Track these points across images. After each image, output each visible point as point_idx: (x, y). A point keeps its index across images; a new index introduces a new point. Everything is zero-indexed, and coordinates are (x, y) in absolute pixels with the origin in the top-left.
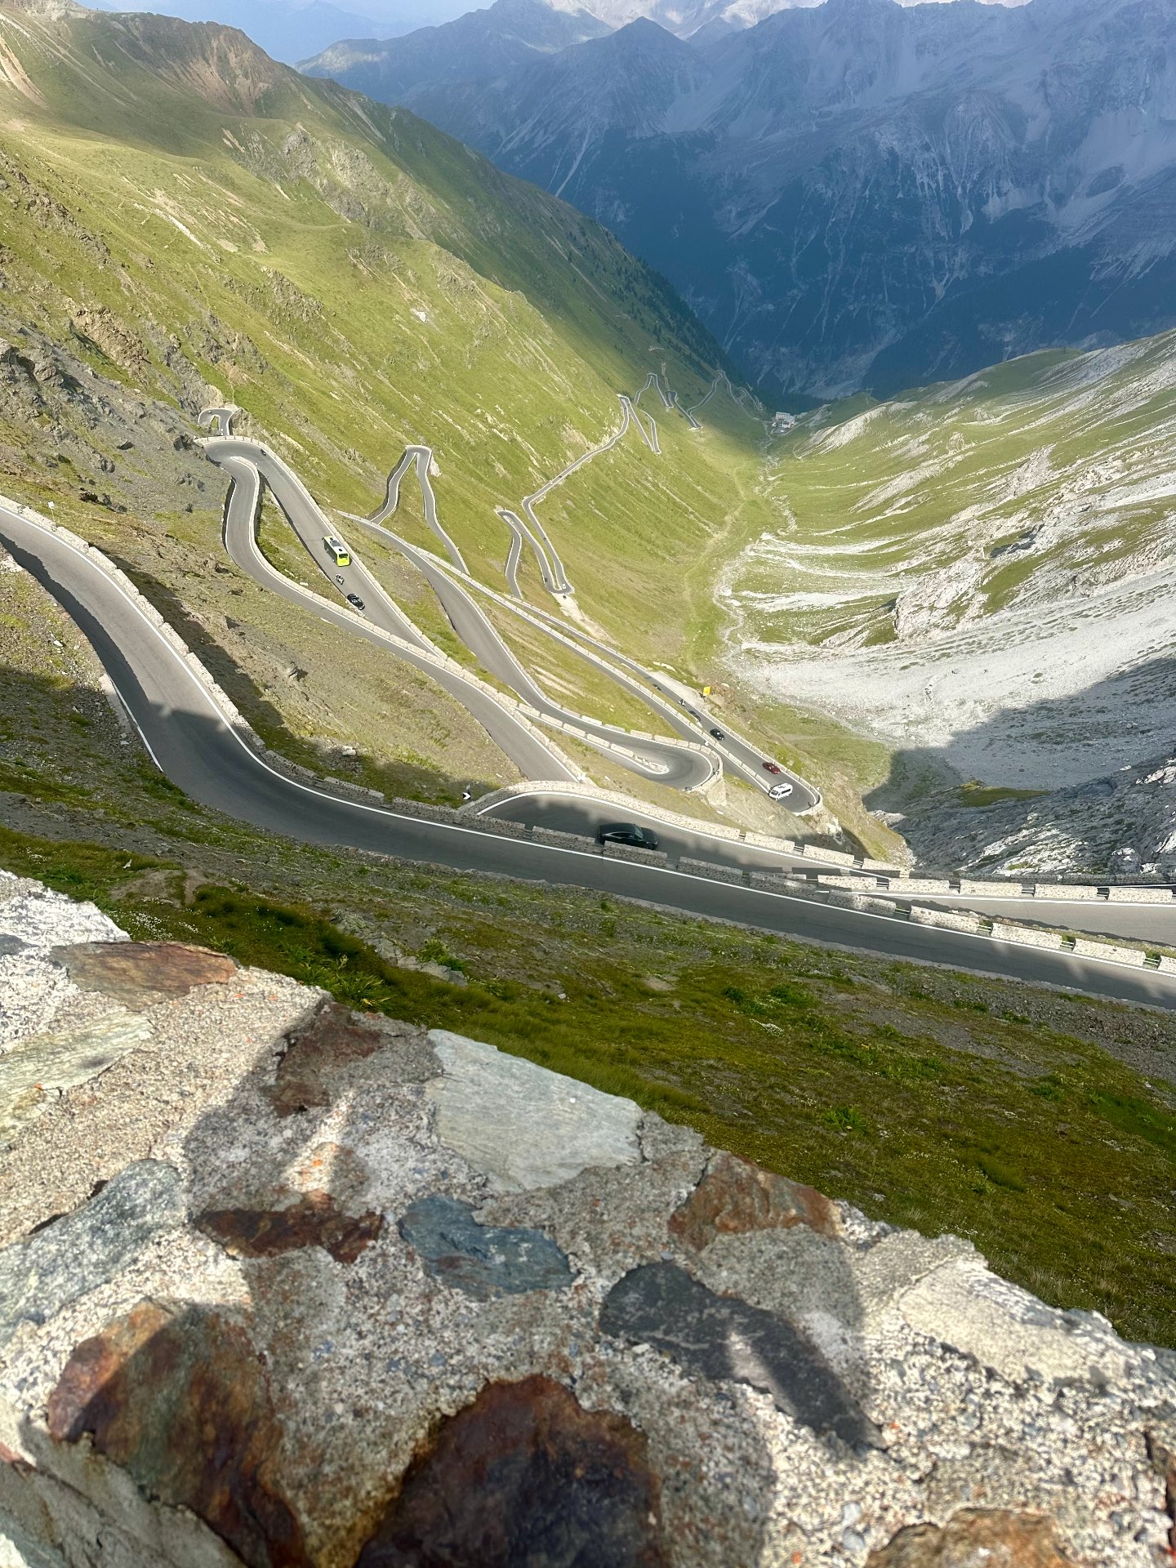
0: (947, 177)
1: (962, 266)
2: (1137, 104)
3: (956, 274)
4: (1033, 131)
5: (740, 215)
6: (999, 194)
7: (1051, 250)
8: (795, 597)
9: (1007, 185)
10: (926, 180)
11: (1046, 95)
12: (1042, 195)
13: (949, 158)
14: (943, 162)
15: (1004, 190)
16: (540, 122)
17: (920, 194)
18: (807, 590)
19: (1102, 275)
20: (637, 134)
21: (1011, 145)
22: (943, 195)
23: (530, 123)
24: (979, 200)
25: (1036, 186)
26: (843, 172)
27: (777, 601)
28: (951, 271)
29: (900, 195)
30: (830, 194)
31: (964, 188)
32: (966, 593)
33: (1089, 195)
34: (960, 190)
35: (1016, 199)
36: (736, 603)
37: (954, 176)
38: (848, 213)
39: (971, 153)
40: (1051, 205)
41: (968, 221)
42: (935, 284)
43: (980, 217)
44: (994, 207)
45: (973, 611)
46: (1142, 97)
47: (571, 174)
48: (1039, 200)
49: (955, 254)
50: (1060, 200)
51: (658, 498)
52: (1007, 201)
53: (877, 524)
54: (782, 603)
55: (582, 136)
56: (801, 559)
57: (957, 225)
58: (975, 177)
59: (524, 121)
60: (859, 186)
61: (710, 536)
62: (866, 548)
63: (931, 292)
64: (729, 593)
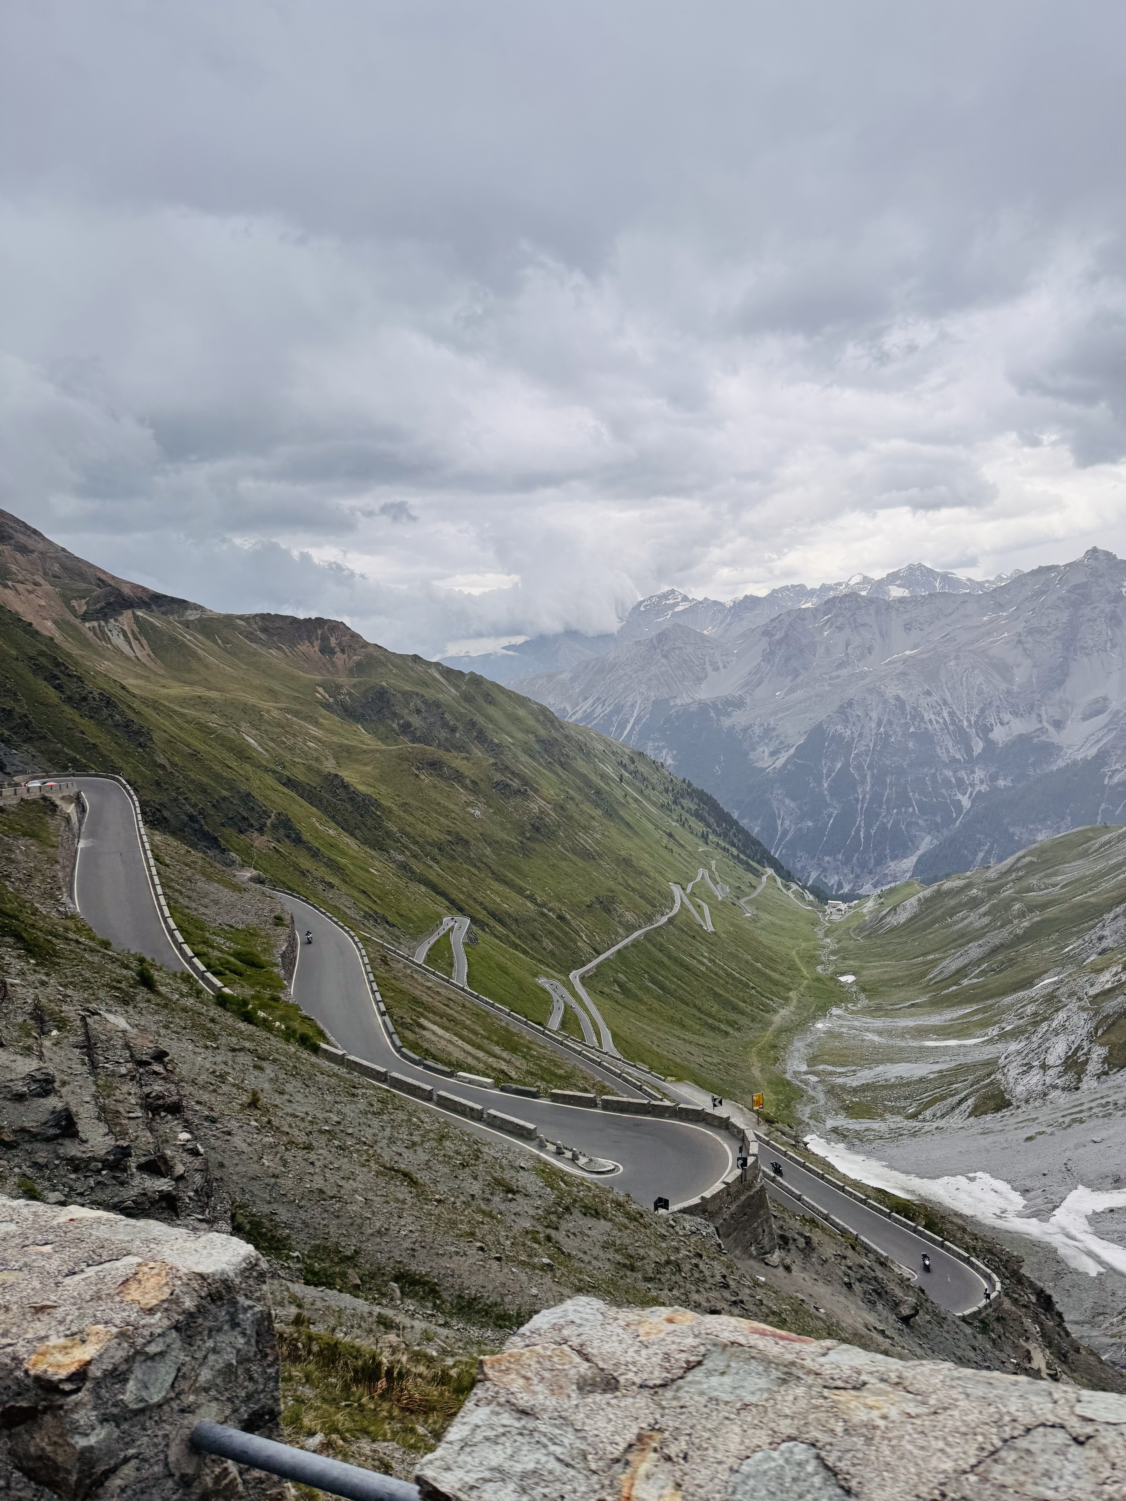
0: (952, 714)
1: (982, 782)
2: (1105, 651)
3: (977, 789)
4: (1019, 677)
5: (773, 754)
6: (1002, 724)
7: (1061, 763)
8: (880, 1069)
9: (1006, 717)
10: (932, 717)
11: (1025, 650)
12: (1041, 721)
13: (950, 700)
14: (945, 703)
15: (1006, 720)
16: (598, 699)
17: (930, 727)
18: (892, 1061)
19: (1116, 779)
20: (679, 702)
21: (1003, 686)
22: (951, 728)
23: (590, 701)
24: (985, 730)
25: (1034, 716)
26: (858, 716)
27: (859, 1074)
28: (973, 785)
29: (912, 730)
30: (849, 732)
31: (969, 721)
32: (1080, 1048)
33: (1084, 719)
34: (965, 723)
35: (1019, 727)
36: (814, 1079)
37: (958, 713)
38: (868, 746)
39: (968, 694)
40: (1051, 729)
41: (978, 746)
42: (959, 796)
43: (990, 744)
44: (999, 735)
45: (1093, 1067)
46: (1109, 645)
47: (625, 733)
48: (1039, 726)
49: (973, 772)
50: (1058, 724)
51: (716, 974)
52: (1010, 729)
53: (955, 995)
54: (865, 1076)
55: (633, 705)
56: (880, 1033)
57: (969, 750)
58: (976, 711)
59: (586, 699)
60: (873, 725)
61: (775, 1011)
62: (949, 1017)
63: (958, 804)
64: (804, 1068)
